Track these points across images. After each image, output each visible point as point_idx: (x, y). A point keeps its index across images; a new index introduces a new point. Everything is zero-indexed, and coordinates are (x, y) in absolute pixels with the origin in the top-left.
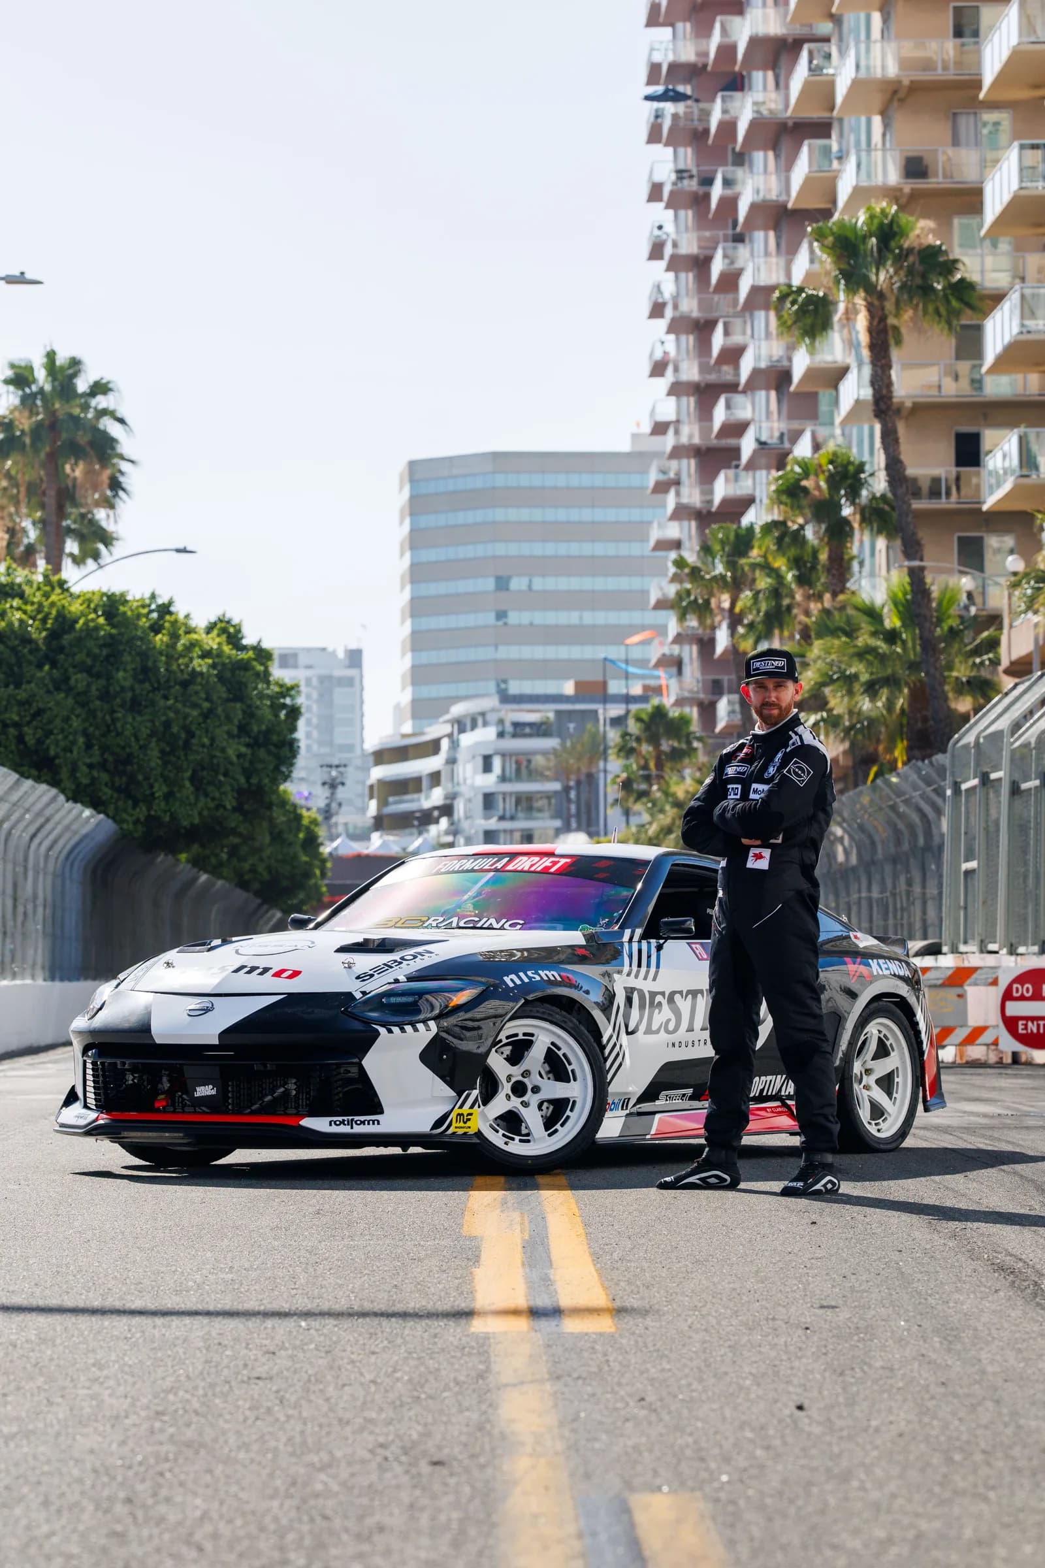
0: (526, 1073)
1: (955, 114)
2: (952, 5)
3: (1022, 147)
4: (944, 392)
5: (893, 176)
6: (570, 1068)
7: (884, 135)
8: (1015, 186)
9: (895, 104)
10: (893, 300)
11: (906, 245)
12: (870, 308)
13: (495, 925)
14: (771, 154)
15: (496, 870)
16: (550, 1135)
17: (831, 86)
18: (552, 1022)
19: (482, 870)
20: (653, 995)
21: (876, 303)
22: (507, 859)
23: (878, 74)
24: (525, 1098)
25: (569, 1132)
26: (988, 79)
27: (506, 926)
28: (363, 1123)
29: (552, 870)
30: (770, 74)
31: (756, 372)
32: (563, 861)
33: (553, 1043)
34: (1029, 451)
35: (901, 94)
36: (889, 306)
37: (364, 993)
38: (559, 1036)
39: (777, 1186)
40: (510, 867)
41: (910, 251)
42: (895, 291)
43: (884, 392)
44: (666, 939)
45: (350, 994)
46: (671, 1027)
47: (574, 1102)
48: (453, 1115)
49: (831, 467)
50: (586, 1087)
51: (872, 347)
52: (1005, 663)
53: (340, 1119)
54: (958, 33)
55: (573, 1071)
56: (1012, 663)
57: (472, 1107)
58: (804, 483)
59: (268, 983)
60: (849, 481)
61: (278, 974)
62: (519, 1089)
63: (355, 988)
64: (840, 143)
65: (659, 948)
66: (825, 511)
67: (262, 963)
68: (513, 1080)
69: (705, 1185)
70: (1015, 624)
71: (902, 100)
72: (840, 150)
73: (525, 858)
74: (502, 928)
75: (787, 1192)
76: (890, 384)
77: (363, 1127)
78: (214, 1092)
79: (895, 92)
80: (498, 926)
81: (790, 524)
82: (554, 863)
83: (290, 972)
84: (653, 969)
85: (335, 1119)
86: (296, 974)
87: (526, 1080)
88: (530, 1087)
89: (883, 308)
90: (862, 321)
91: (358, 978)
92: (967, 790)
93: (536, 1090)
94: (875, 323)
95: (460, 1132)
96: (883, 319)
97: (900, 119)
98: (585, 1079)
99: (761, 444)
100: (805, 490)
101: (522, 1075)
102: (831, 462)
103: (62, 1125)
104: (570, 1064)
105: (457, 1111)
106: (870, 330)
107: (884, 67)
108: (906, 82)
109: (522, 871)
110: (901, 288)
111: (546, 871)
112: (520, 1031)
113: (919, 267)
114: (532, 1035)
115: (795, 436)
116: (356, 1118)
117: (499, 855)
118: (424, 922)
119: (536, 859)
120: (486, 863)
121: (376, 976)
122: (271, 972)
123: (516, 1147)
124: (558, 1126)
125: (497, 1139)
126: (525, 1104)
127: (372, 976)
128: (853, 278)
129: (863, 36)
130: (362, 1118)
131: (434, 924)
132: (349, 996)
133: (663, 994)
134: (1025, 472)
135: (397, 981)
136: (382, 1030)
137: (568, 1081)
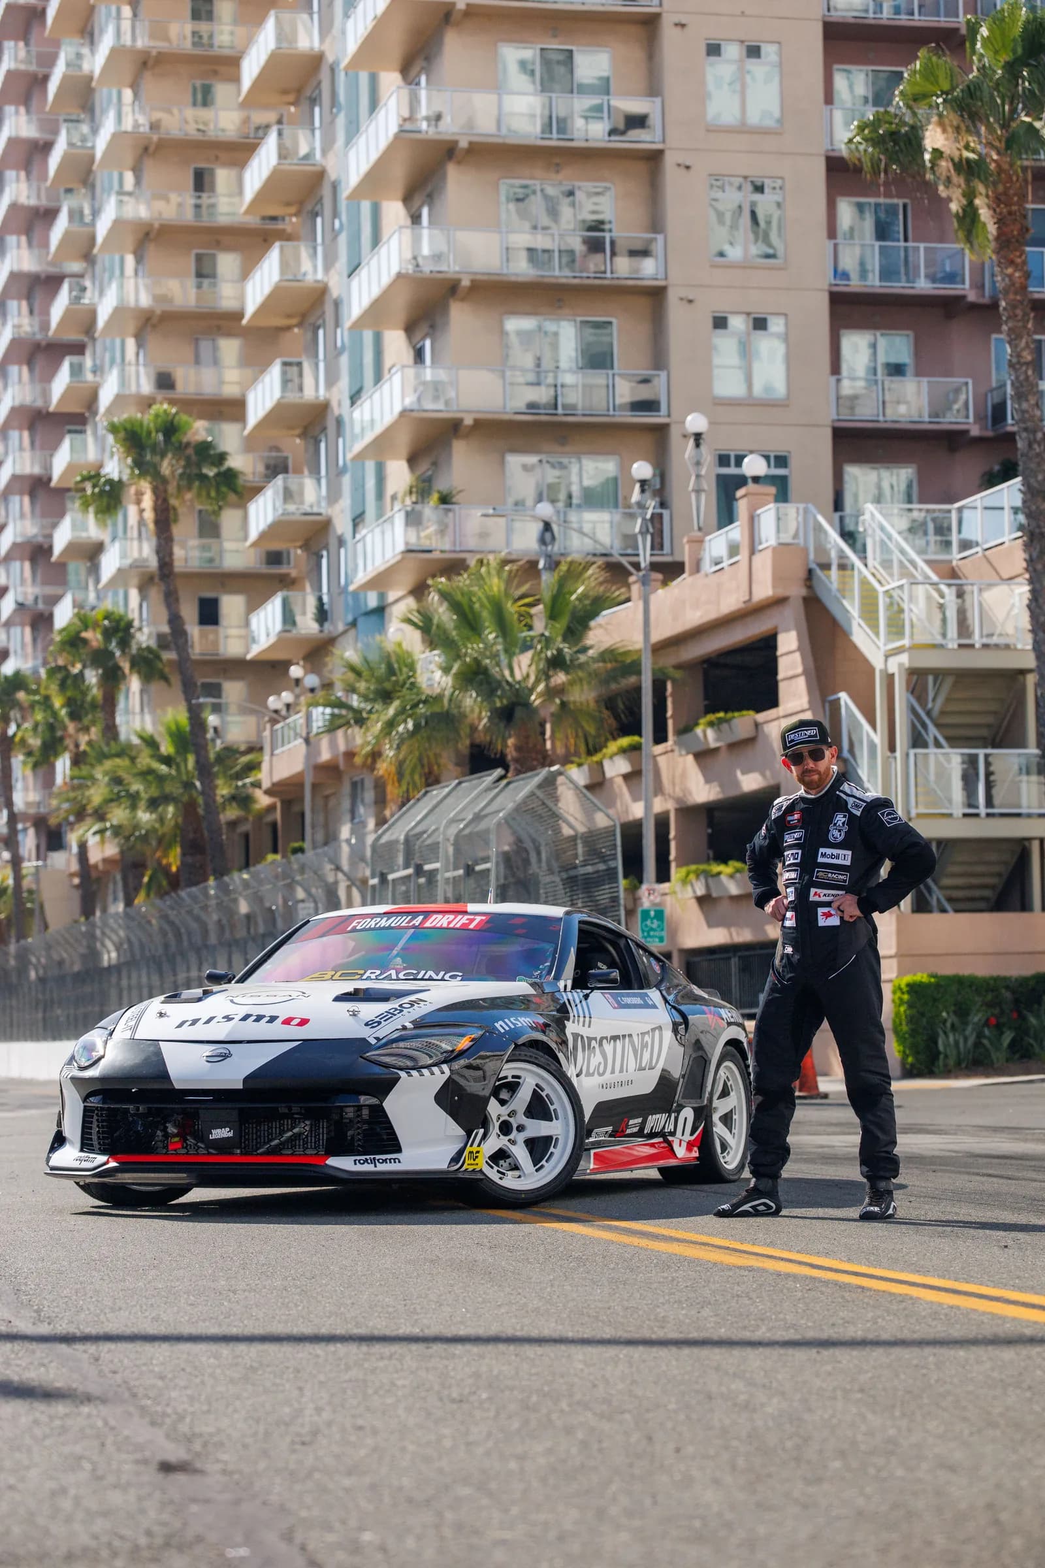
0: (512, 1114)
1: (197, 340)
2: (195, 251)
3: (285, 364)
4: (190, 564)
5: (146, 387)
6: (552, 1108)
7: (137, 354)
8: (277, 394)
9: (149, 329)
10: (175, 484)
11: (185, 440)
12: (155, 491)
13: (435, 977)
14: (25, 369)
15: (414, 927)
16: (537, 1170)
17: (92, 314)
18: (538, 1065)
19: (399, 928)
20: (590, 1039)
21: (161, 487)
22: (421, 918)
23: (132, 303)
24: (512, 1137)
25: (554, 1167)
26: (250, 309)
27: (447, 977)
28: (385, 1161)
29: (471, 926)
30: (24, 304)
31: (15, 545)
32: (478, 919)
33: (537, 1085)
34: (291, 611)
35: (155, 320)
36: (172, 488)
37: (378, 1039)
38: (543, 1078)
39: (855, 1212)
40: (427, 924)
41: (188, 444)
42: (177, 477)
43: (167, 559)
44: (592, 989)
45: (364, 1039)
46: (601, 1070)
47: (557, 1139)
48: (466, 1153)
49: (106, 622)
50: (567, 1125)
51: (157, 522)
52: (266, 784)
53: (363, 1157)
54: (200, 275)
55: (555, 1110)
56: (274, 785)
57: (479, 1145)
58: (84, 635)
59: (277, 1030)
60: (120, 634)
61: (287, 1022)
62: (505, 1128)
63: (369, 1034)
64: (94, 360)
65: (586, 997)
66: (101, 658)
67: (268, 1011)
68: (502, 1119)
69: (756, 1213)
70: (276, 752)
71: (154, 326)
72: (95, 365)
73: (440, 916)
74: (443, 979)
75: (866, 1217)
76: (171, 554)
77: (385, 1166)
78: (231, 1134)
79: (148, 319)
80: (440, 977)
81: (71, 669)
82: (472, 921)
83: (298, 1021)
84: (587, 1019)
85: (358, 1158)
86: (304, 1022)
87: (511, 1120)
88: (515, 1126)
89: (165, 491)
90: (148, 501)
91: (367, 1024)
92: (393, 880)
93: (521, 1128)
94: (160, 502)
95: (471, 1168)
96: (165, 500)
97: (152, 340)
98: (566, 1118)
99: (20, 606)
100: (85, 642)
101: (509, 1115)
102: (106, 618)
103: (52, 1169)
104: (552, 1104)
105: (468, 1149)
106: (156, 509)
107: (137, 300)
108: (158, 312)
109: (441, 928)
110: (181, 475)
111: (464, 928)
112: (510, 1074)
113: (194, 458)
114: (519, 1077)
115: (55, 600)
116: (377, 1157)
117: (415, 914)
118: (362, 975)
119: (452, 917)
120: (403, 921)
121: (383, 1023)
122: (279, 1021)
123: (510, 1182)
124: (543, 1162)
125: (492, 1174)
126: (513, 1142)
127: (379, 1023)
128: (143, 467)
129: (117, 272)
130: (384, 1157)
131: (373, 976)
132: (364, 1041)
133: (595, 1039)
134: (288, 628)
135: (404, 1028)
136: (403, 1074)
137: (551, 1120)
